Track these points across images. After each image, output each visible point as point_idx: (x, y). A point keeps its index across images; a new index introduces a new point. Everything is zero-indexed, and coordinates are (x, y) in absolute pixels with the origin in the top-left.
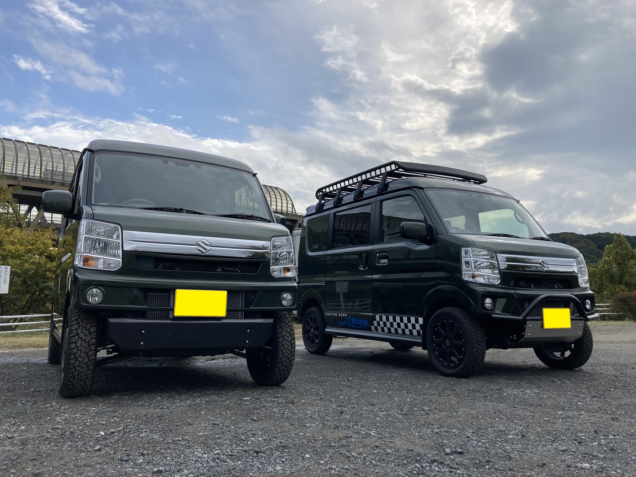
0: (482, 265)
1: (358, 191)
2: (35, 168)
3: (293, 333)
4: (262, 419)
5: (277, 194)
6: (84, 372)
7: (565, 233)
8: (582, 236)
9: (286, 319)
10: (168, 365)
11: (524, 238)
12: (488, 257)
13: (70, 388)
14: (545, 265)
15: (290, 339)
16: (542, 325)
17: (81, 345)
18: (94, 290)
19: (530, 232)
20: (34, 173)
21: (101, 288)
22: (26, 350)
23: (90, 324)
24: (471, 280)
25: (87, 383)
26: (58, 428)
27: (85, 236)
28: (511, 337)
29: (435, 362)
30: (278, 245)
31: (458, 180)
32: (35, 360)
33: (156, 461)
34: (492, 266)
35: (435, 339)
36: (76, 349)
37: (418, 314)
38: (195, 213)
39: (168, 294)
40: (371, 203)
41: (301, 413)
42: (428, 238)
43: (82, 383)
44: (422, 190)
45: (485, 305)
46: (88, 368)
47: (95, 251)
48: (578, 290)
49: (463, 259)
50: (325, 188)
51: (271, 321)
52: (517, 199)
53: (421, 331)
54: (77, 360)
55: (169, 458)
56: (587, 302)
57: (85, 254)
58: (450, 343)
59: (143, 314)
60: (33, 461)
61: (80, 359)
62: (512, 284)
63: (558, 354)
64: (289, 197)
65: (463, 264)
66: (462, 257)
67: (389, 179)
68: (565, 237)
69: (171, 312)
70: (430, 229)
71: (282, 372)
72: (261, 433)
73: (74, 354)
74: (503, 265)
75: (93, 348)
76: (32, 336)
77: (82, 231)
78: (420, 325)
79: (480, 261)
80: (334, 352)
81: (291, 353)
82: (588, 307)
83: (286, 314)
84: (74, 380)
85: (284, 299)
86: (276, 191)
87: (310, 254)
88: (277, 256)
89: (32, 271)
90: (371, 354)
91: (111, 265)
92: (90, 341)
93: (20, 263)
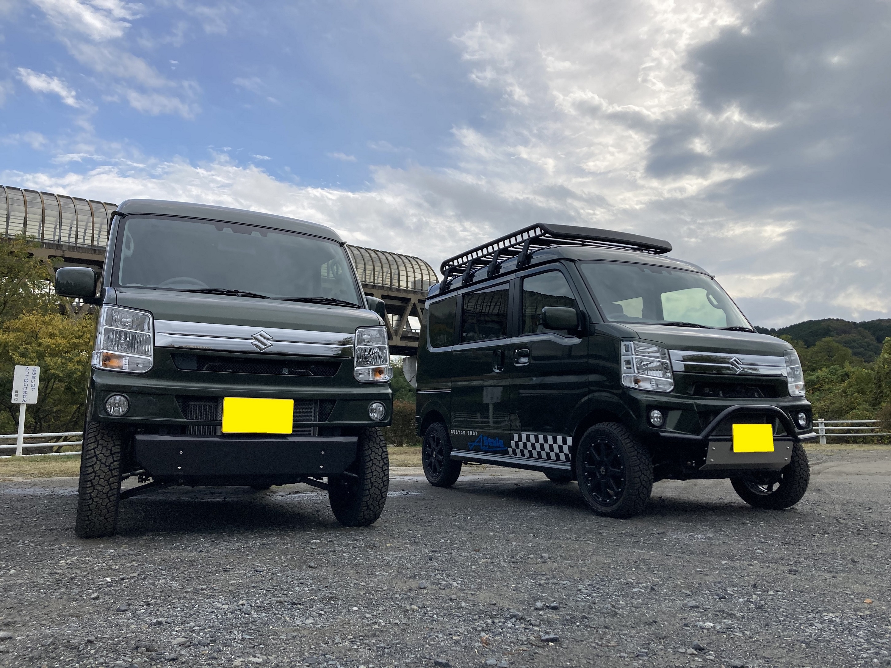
0: (649, 366)
1: (493, 264)
2: (85, 233)
3: (385, 456)
4: (321, 566)
5: (416, 266)
6: (104, 504)
7: (829, 319)
8: (854, 323)
9: (378, 438)
10: (235, 500)
11: (713, 328)
12: (658, 355)
13: (87, 525)
14: (739, 366)
15: (382, 463)
16: (732, 448)
17: (100, 470)
18: (117, 398)
19: (728, 319)
20: (84, 239)
21: (126, 395)
22: (55, 479)
23: (112, 442)
24: (633, 385)
25: (109, 519)
26: (56, 573)
27: (105, 327)
28: (689, 463)
29: (587, 497)
30: (367, 338)
31: (632, 248)
32: (62, 491)
33: (161, 612)
34: (664, 368)
35: (587, 466)
36: (93, 474)
37: (565, 433)
38: (255, 296)
39: (215, 404)
40: (509, 281)
41: (379, 559)
42: (579, 329)
43: (102, 518)
44: (573, 264)
45: (652, 420)
46: (109, 499)
47: (119, 347)
48: (786, 400)
49: (622, 357)
50: (452, 260)
51: (355, 439)
52: (711, 274)
53: (570, 455)
54: (94, 489)
55: (179, 609)
56: (802, 417)
57: (105, 351)
58: (606, 472)
59: (182, 430)
60: (10, 610)
61: (100, 488)
62: (692, 391)
63: (763, 488)
64: (433, 271)
65: (623, 364)
66: (622, 354)
67: (534, 248)
68: (829, 326)
69: (219, 427)
70: (583, 317)
71: (371, 507)
72: (311, 582)
73: (91, 481)
74: (679, 366)
75: (116, 474)
76: (68, 461)
77: (102, 321)
78: (568, 446)
79: (647, 360)
80: (463, 484)
81: (383, 482)
82: (802, 422)
83: (377, 431)
84: (91, 515)
85: (373, 411)
86: (414, 262)
87: (432, 350)
88: (366, 353)
89: (78, 373)
90: (515, 487)
91: (139, 366)
92: (112, 465)
93: (61, 362)
